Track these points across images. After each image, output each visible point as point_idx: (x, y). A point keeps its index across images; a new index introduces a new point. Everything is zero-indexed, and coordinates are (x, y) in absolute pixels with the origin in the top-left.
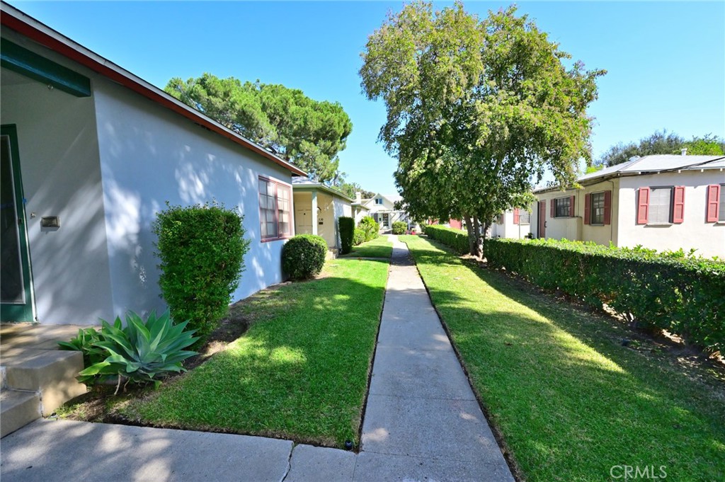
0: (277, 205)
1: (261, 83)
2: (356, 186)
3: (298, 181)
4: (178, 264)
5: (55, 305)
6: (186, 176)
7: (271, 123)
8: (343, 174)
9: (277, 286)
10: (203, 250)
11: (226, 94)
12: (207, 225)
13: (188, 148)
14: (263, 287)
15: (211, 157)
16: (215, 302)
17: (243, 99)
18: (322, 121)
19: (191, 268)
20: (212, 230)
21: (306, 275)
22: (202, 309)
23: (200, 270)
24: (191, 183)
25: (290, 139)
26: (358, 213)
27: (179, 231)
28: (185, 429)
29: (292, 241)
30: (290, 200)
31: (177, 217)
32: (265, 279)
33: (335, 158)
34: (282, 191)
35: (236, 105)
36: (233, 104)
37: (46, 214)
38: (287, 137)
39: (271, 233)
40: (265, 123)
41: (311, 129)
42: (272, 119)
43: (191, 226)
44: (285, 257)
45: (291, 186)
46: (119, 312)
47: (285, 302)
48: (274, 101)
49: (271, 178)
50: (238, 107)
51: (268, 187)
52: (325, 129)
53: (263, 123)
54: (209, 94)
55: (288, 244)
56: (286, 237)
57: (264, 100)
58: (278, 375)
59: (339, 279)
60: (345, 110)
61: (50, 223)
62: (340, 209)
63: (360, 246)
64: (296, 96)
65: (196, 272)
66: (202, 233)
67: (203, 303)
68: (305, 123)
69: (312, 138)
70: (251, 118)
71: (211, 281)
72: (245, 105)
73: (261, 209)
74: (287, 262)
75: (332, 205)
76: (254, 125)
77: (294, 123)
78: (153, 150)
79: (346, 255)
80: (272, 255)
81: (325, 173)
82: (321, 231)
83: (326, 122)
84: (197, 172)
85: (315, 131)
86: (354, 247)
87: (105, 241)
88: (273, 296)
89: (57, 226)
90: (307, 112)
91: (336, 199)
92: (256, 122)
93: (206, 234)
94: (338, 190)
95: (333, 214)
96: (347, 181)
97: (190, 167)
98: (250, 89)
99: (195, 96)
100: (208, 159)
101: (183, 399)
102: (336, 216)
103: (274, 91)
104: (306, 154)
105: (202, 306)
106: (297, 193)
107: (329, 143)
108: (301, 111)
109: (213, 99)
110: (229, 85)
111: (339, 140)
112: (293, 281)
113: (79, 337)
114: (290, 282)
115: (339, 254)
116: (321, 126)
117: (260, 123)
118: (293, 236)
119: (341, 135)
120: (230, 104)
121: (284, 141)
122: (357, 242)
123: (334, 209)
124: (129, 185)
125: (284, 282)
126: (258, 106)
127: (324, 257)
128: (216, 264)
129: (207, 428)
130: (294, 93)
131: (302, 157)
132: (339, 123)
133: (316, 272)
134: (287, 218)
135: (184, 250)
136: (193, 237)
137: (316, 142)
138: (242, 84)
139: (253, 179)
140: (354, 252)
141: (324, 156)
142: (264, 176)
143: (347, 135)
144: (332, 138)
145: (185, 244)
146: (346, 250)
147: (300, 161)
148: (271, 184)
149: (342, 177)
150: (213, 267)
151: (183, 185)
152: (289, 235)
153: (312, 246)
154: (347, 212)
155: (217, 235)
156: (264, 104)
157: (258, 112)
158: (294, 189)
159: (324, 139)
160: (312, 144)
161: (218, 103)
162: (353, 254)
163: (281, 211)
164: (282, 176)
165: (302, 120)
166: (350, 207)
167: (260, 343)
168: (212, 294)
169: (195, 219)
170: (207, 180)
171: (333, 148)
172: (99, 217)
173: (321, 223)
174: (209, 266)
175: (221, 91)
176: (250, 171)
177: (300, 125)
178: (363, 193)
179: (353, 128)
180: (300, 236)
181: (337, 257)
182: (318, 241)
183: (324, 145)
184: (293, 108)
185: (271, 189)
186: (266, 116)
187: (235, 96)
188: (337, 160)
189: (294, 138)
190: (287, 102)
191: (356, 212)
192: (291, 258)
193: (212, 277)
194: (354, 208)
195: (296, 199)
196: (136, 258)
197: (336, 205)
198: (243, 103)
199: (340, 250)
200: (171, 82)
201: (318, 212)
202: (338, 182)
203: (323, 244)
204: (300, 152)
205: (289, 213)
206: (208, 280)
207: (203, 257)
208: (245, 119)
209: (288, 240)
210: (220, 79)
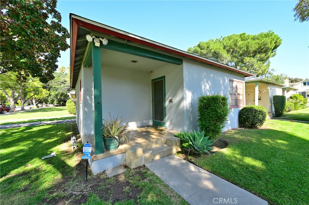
0: (237, 91)
1: (223, 37)
2: (283, 76)
3: (247, 79)
4: (204, 115)
5: (171, 124)
6: (204, 83)
7: (228, 53)
8: (273, 70)
9: (237, 129)
10: (214, 111)
11: (208, 47)
12: (215, 102)
13: (205, 74)
14: (230, 128)
15: (212, 75)
16: (216, 131)
17: (214, 47)
18: (259, 44)
19: (209, 117)
20: (217, 104)
21: (253, 126)
22: (211, 133)
23: (212, 118)
24: (205, 86)
25: (238, 58)
26: (287, 92)
27: (205, 104)
28: (213, 174)
29: (245, 108)
30: (243, 89)
31: (204, 99)
32: (231, 124)
33: (267, 62)
34: (240, 85)
35: (212, 50)
36: (210, 50)
37: (170, 99)
38: (236, 58)
39: (234, 104)
40: (225, 54)
41: (251, 50)
42: (228, 51)
43: (209, 102)
44: (241, 116)
45: (244, 82)
46: (186, 128)
47: (243, 137)
48: (230, 43)
49: (234, 79)
50: (212, 51)
51: (233, 84)
52: (261, 48)
53: (224, 54)
54: (201, 49)
55: (242, 110)
56: (241, 106)
57: (225, 44)
58: (251, 169)
59: (277, 131)
60: (275, 33)
61: (171, 101)
62: (274, 91)
63: (289, 113)
64: (242, 36)
65: (211, 119)
66: (213, 105)
67: (212, 131)
68: (247, 48)
69: (251, 55)
70: (218, 54)
71: (215, 123)
72: (216, 49)
73: (230, 94)
74: (242, 118)
75: (268, 90)
76: (220, 56)
77: (240, 50)
78: (195, 76)
79: (279, 118)
80: (234, 114)
81: (260, 72)
82: (260, 103)
83: (261, 44)
84: (207, 82)
85: (254, 51)
86: (285, 113)
87: (184, 107)
88: (235, 133)
89: (172, 102)
90: (248, 43)
91: (271, 86)
92: (220, 55)
93: (215, 105)
94: (270, 79)
95: (269, 94)
96: (275, 74)
97: (205, 80)
98: (218, 41)
99: (196, 52)
100: (211, 76)
101: (211, 163)
102: (271, 95)
103: (229, 38)
104: (247, 64)
105: (211, 132)
106: (247, 84)
107: (263, 55)
108: (245, 43)
109: (202, 51)
110: (209, 43)
111: (271, 52)
112: (245, 128)
113: (178, 135)
114: (244, 128)
115: (273, 117)
116: (257, 47)
117: (223, 55)
118: (245, 106)
119: (273, 48)
120: (209, 50)
121: (234, 60)
122: (287, 110)
123: (270, 91)
124: (190, 89)
125: (240, 128)
126: (222, 47)
127: (265, 118)
128: (218, 117)
129: (223, 177)
130: (241, 35)
131: (244, 66)
132: (271, 42)
133: (259, 125)
134: (242, 97)
135: (207, 111)
136: (210, 106)
137: (253, 57)
138: (214, 41)
139: (227, 81)
140: (285, 116)
141: (259, 62)
142: (232, 79)
143: (277, 47)
144: (266, 52)
145: (207, 108)
146: (278, 114)
147: (244, 68)
148: (234, 82)
149: (271, 72)
150: (217, 118)
151: (203, 87)
152: (242, 105)
153: (258, 111)
154: (279, 92)
155: (219, 106)
156: (225, 46)
157: (222, 50)
158: (246, 83)
159: (259, 53)
160: (252, 58)
161: (204, 52)
162: (285, 117)
163: (239, 94)
164: (240, 78)
165: (246, 47)
166: (282, 89)
167: (237, 153)
168: (215, 128)
169: (211, 100)
170: (210, 84)
171: (266, 57)
172: (182, 99)
173: (260, 99)
174: (215, 117)
175: (206, 46)
176: (226, 78)
177: (244, 50)
178: (290, 79)
179: (282, 42)
180: (249, 106)
181: (272, 119)
182: (262, 109)
183: (260, 57)
184: (240, 43)
185: (234, 84)
186: (225, 51)
187: (211, 47)
188: (269, 63)
189: (240, 57)
190: (237, 41)
191: (285, 92)
192: (244, 117)
193: (216, 122)
194: (284, 90)
195: (246, 87)
196: (190, 112)
197: (271, 89)
198: (215, 48)
199: (273, 114)
200: (188, 49)
201: (259, 94)
202: (268, 75)
203: (265, 111)
204: (244, 63)
205: (243, 95)
206: (214, 122)
207: (213, 113)
208: (216, 55)
209: (242, 108)
210: (205, 42)
